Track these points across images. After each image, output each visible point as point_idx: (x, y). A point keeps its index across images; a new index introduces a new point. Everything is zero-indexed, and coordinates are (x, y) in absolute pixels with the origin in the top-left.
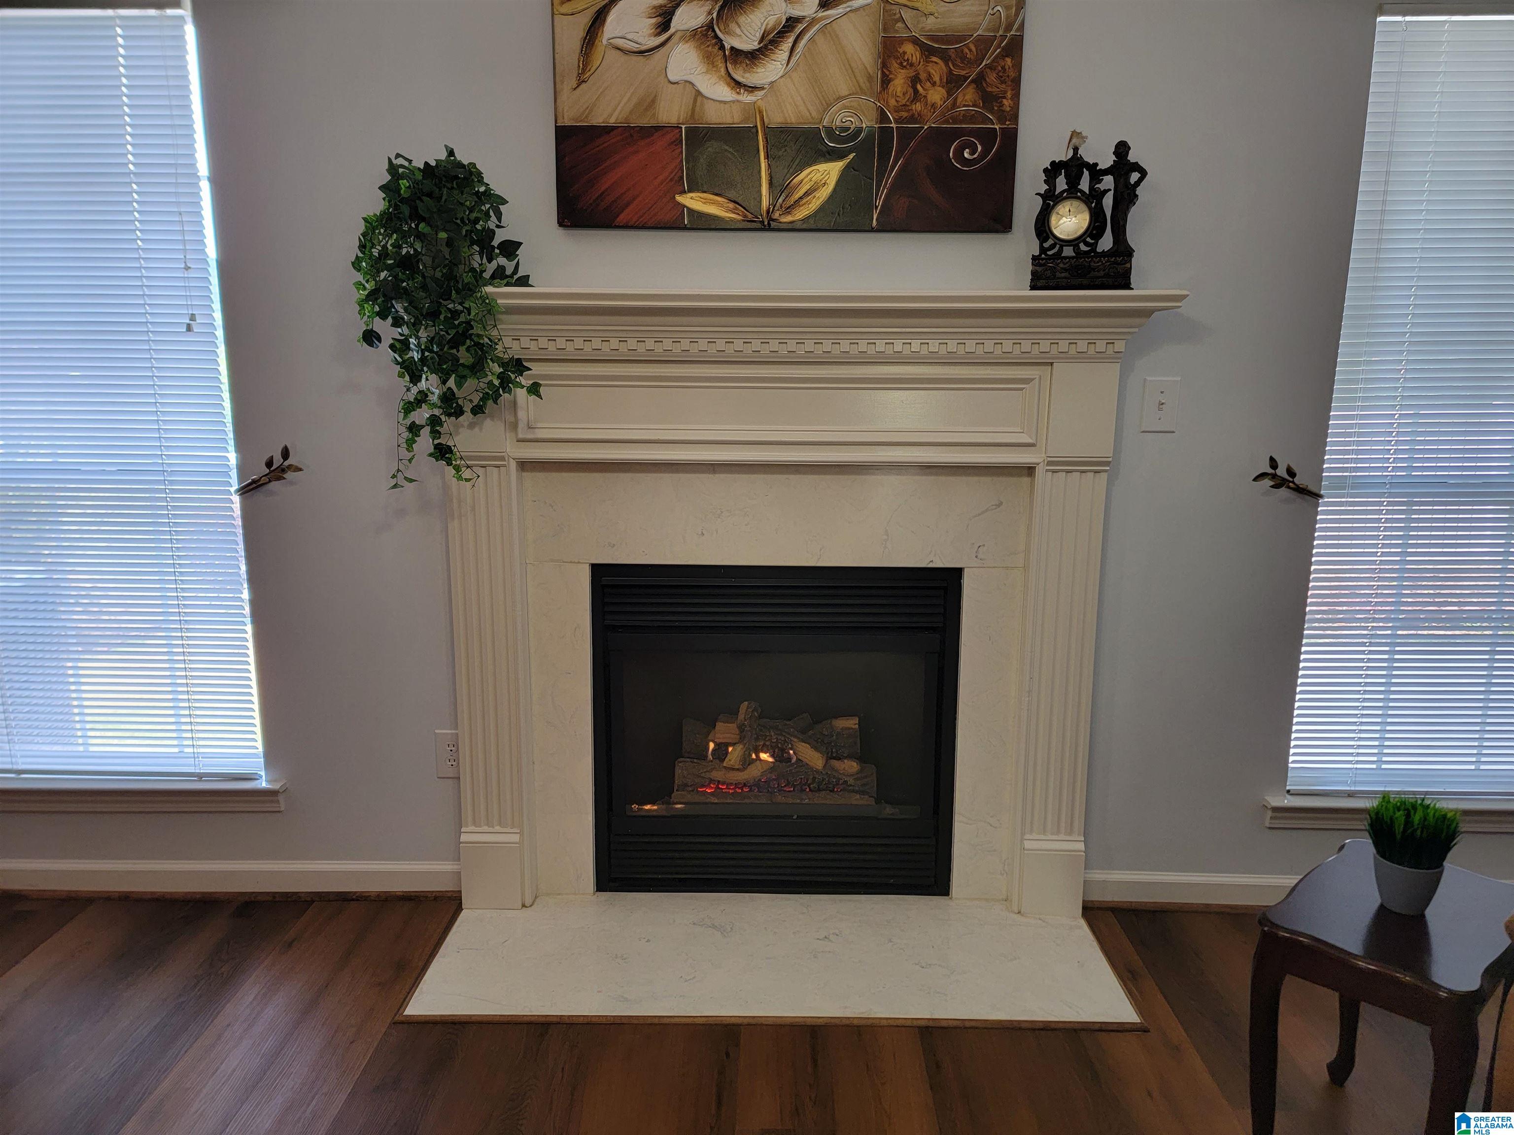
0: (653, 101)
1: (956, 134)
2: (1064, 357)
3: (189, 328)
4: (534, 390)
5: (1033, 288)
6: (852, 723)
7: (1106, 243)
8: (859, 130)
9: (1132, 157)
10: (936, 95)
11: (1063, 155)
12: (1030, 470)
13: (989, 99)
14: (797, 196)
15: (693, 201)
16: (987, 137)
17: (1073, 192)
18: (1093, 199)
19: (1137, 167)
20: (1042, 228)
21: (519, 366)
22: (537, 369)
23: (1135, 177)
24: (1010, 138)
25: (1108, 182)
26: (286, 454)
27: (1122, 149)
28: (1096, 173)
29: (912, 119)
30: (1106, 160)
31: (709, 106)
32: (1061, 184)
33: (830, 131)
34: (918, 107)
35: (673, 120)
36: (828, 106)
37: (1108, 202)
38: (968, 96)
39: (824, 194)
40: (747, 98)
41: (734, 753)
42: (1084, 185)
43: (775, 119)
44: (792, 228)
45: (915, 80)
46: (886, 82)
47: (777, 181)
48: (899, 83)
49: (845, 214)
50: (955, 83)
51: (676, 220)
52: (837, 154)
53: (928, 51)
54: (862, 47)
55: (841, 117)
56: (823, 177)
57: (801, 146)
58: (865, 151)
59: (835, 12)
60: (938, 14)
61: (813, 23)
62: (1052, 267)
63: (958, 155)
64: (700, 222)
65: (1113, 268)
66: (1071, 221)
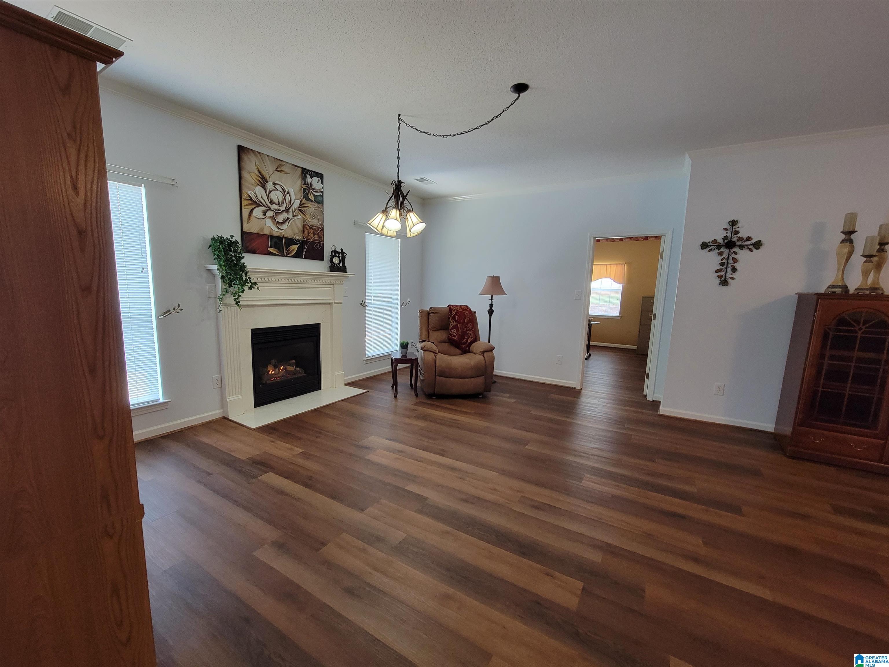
0: (263, 228)
1: (315, 243)
2: (336, 283)
3: (142, 272)
4: (258, 288)
5: (330, 271)
7: (341, 265)
8: (300, 240)
10: (312, 235)
12: (330, 304)
13: (320, 238)
14: (290, 251)
15: (271, 250)
16: (320, 244)
17: (335, 256)
18: (339, 257)
19: (345, 253)
20: (331, 261)
21: (255, 284)
22: (259, 284)
23: (345, 255)
24: (324, 244)
25: (340, 255)
26: (179, 306)
27: (342, 250)
28: (339, 253)
29: (308, 239)
31: (273, 231)
32: (333, 254)
33: (295, 239)
34: (309, 237)
35: (267, 234)
36: (295, 235)
37: (341, 258)
38: (316, 236)
39: (295, 251)
40: (280, 231)
42: (337, 255)
43: (286, 236)
44: (290, 256)
45: (308, 232)
46: (304, 232)
47: (286, 248)
48: (306, 233)
49: (298, 255)
50: (314, 234)
51: (268, 253)
52: (297, 244)
53: (310, 228)
54: (300, 225)
55: (297, 237)
56: (294, 248)
57: (290, 242)
58: (301, 244)
59: (295, 218)
60: (311, 222)
61: (292, 219)
62: (333, 268)
63: (316, 246)
64: (273, 254)
65: (343, 269)
66: (336, 260)
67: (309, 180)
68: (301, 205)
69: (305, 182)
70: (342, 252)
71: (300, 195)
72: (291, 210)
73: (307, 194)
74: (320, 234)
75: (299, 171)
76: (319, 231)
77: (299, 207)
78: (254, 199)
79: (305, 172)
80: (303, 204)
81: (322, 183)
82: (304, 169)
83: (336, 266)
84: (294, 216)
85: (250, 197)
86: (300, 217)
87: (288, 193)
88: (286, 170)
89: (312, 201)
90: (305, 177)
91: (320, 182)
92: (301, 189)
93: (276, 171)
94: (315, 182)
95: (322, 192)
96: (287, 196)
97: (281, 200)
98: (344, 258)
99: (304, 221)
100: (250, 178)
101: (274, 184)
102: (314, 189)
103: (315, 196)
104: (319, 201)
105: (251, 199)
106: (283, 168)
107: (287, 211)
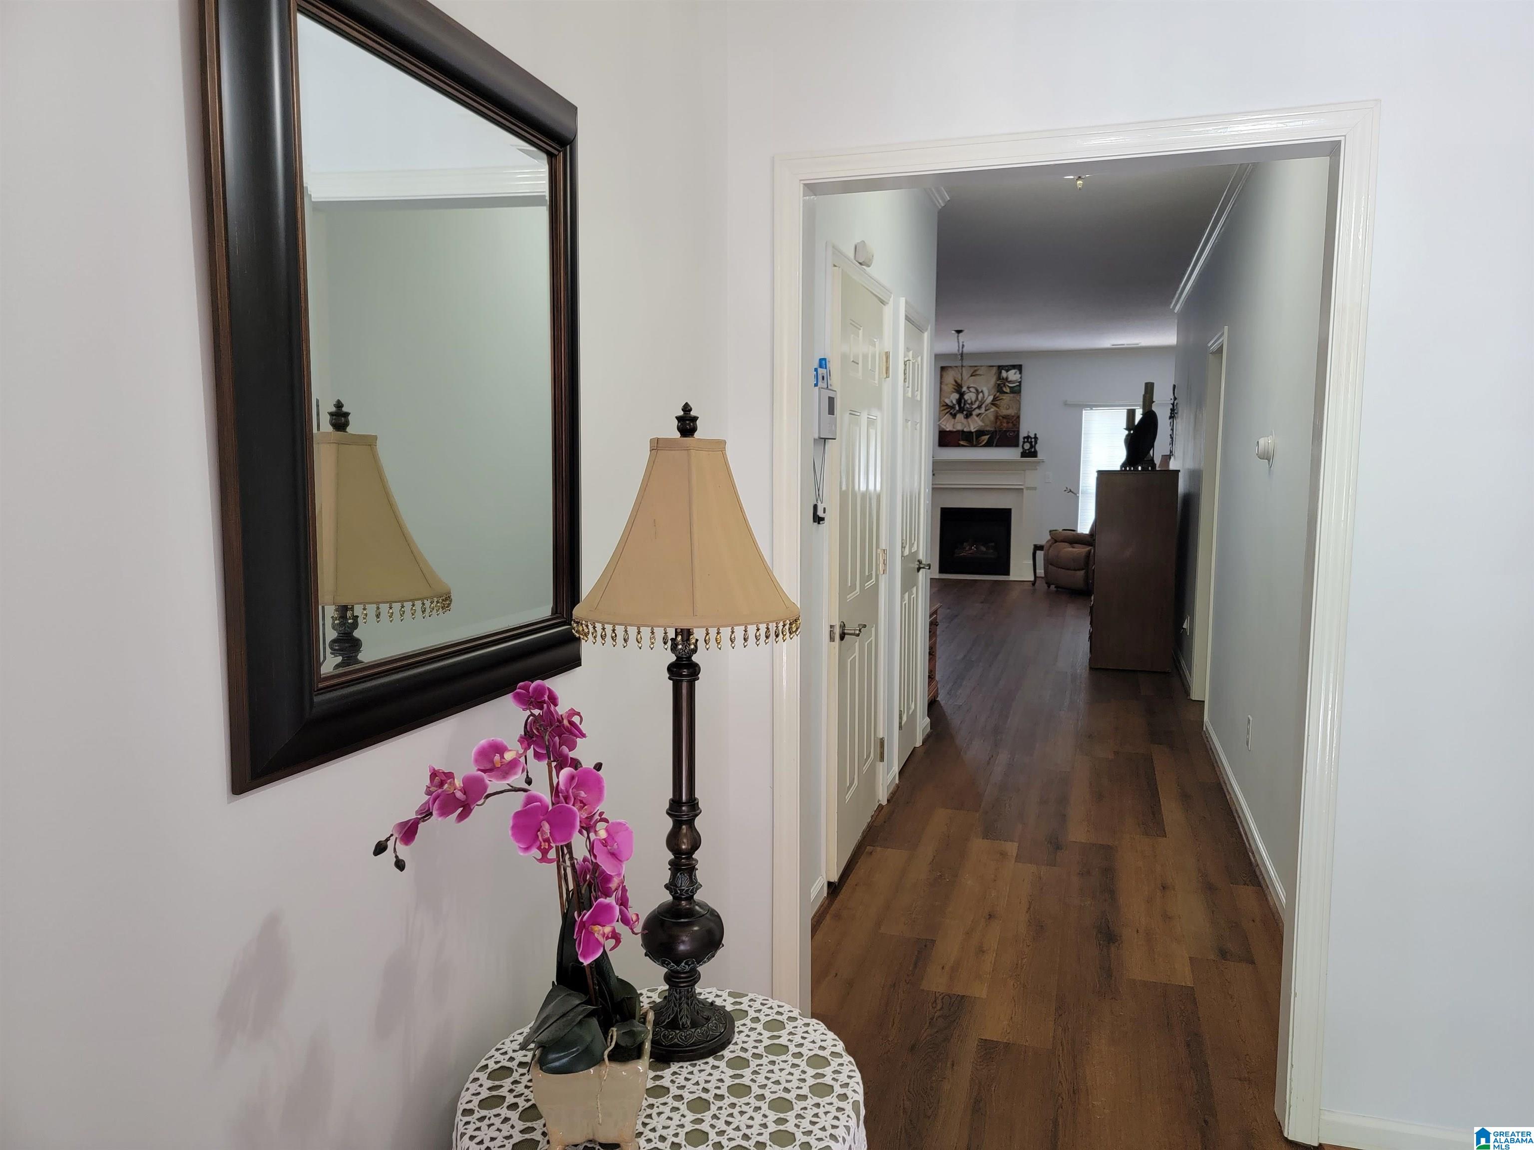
1: (1009, 431)
2: (1028, 469)
5: (1021, 457)
6: (993, 544)
7: (1033, 450)
8: (992, 430)
9: (1037, 436)
10: (1005, 425)
11: (1026, 435)
12: (1022, 489)
13: (1014, 425)
14: (980, 442)
15: (962, 443)
16: (1014, 432)
17: (1028, 442)
18: (1031, 443)
20: (1023, 447)
24: (1018, 431)
25: (1033, 440)
27: (1035, 434)
28: (1031, 438)
29: (1001, 428)
30: (1033, 436)
31: (965, 427)
32: (1026, 440)
33: (986, 431)
36: (986, 427)
37: (1033, 443)
38: (1010, 425)
39: (985, 441)
40: (972, 426)
41: (967, 548)
42: (1030, 440)
43: (977, 429)
44: (981, 446)
45: (1001, 423)
46: (996, 422)
47: (976, 439)
48: (998, 423)
49: (989, 444)
50: (1008, 423)
51: (959, 445)
52: (988, 435)
53: (1003, 418)
54: (992, 418)
55: (988, 429)
56: (986, 437)
57: (980, 433)
58: (993, 434)
59: (987, 412)
60: (1004, 412)
61: (983, 414)
62: (1024, 454)
63: (1009, 435)
64: (963, 446)
65: (1034, 454)
66: (1027, 446)
67: (1004, 374)
68: (995, 399)
69: (999, 377)
70: (1036, 438)
71: (994, 391)
72: (983, 406)
73: (1001, 388)
74: (1015, 422)
75: (994, 370)
76: (1015, 420)
77: (992, 401)
78: (950, 404)
79: (1000, 368)
80: (997, 397)
81: (1020, 373)
82: (999, 367)
83: (1027, 451)
84: (986, 410)
85: (946, 403)
86: (992, 410)
87: (982, 391)
88: (981, 373)
89: (1007, 393)
90: (1001, 373)
91: (1018, 372)
92: (995, 385)
93: (972, 376)
94: (1013, 375)
95: (1020, 382)
96: (981, 395)
97: (974, 399)
98: (1036, 442)
99: (997, 412)
100: (949, 386)
101: (968, 388)
102: (1010, 382)
103: (1010, 388)
104: (1017, 391)
105: (947, 405)
106: (978, 373)
107: (979, 407)
